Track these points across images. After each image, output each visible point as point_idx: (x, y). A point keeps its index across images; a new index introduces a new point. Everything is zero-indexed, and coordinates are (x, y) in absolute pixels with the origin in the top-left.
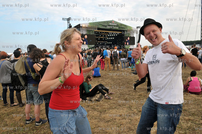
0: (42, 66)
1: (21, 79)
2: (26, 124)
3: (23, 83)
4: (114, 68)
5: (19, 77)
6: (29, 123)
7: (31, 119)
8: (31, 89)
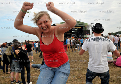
0: (19, 51)
1: (8, 58)
2: (11, 83)
3: (9, 60)
4: (73, 50)
5: (8, 57)
6: (13, 83)
7: (14, 80)
8: (13, 64)
